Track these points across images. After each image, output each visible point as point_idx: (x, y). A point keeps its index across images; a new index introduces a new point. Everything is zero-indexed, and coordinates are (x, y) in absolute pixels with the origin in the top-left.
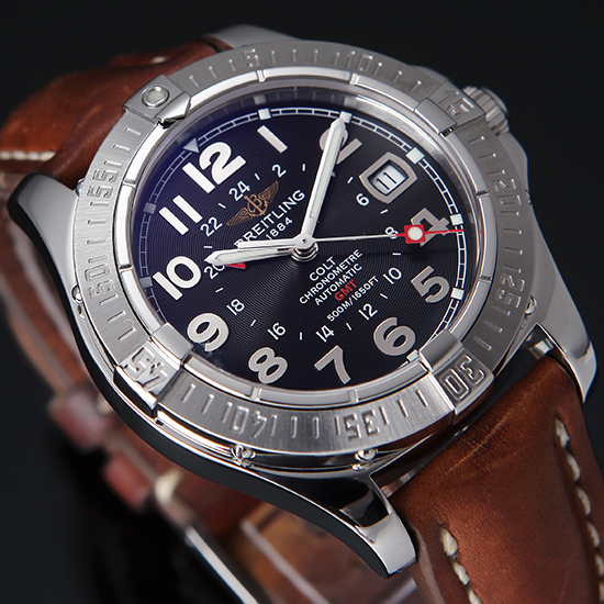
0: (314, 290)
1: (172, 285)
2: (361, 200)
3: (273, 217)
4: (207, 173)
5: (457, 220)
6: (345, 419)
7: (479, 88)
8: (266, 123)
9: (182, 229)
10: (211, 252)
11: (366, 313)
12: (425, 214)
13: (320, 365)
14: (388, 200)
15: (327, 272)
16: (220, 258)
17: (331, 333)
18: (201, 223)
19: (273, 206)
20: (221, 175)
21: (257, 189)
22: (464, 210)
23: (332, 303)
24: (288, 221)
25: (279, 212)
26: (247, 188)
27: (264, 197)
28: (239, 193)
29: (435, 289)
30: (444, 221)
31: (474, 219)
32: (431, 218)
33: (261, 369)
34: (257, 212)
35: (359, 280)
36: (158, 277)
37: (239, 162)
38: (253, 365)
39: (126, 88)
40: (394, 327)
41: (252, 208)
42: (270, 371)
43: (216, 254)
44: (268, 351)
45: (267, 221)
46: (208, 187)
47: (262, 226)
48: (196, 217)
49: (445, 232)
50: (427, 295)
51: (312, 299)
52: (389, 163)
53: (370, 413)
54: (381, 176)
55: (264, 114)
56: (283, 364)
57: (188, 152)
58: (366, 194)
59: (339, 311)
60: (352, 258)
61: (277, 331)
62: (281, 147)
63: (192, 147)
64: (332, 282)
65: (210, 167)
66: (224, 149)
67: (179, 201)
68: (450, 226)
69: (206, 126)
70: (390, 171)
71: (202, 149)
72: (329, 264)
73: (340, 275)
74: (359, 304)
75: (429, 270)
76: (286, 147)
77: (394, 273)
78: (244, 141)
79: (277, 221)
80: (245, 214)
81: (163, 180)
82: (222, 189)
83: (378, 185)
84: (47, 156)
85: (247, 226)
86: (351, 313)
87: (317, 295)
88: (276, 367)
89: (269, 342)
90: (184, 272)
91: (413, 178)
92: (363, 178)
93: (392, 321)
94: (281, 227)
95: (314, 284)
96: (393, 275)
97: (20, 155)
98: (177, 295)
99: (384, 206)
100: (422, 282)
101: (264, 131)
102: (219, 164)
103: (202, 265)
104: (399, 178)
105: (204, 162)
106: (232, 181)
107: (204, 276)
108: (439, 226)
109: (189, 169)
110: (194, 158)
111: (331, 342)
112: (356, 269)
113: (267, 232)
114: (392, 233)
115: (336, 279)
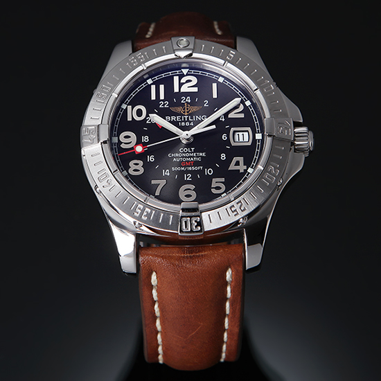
0: (177, 155)
1: (132, 114)
2: (224, 137)
3: (188, 118)
4: (181, 85)
5: (251, 170)
8: (218, 84)
9: (153, 97)
11: (187, 177)
12: (241, 159)
13: (153, 182)
14: (233, 144)
15: (188, 152)
16: (156, 118)
17: (168, 174)
18: (162, 100)
19: (192, 115)
20: (185, 89)
21: (192, 104)
23: (178, 164)
24: (192, 124)
26: (189, 101)
27: (192, 109)
28: (185, 100)
29: (218, 188)
30: (245, 167)
32: (242, 163)
33: (133, 167)
34: (184, 112)
35: (196, 164)
36: (130, 107)
37: (195, 89)
38: (131, 163)
40: (191, 190)
41: (184, 109)
42: (135, 170)
43: (155, 115)
44: (141, 163)
45: (184, 118)
46: (176, 90)
47: (181, 118)
48: (162, 97)
49: (242, 171)
50: (213, 188)
51: (174, 157)
52: (247, 131)
54: (241, 134)
55: (221, 80)
56: (142, 171)
57: (182, 72)
58: (228, 136)
59: (178, 169)
60: (201, 154)
61: (151, 159)
62: (215, 96)
63: (185, 72)
64: (186, 157)
65: (184, 83)
66: (195, 80)
67: (162, 87)
68: (246, 171)
71: (187, 75)
72: (191, 150)
73: (191, 157)
74: (188, 172)
75: (223, 180)
77: (210, 172)
79: (188, 121)
80: (180, 109)
81: (164, 76)
82: (180, 94)
83: (236, 137)
85: (176, 114)
86: (181, 173)
87: (176, 158)
88: (138, 171)
90: (139, 113)
91: (250, 143)
92: (232, 129)
93: (193, 187)
94: (187, 124)
95: (179, 152)
98: (129, 119)
99: (230, 145)
100: (216, 182)
101: (215, 85)
103: (147, 116)
104: (246, 139)
105: (183, 80)
106: (186, 94)
107: (145, 120)
108: (242, 168)
109: (176, 79)
110: (181, 76)
111: (165, 178)
112: (199, 159)
113: (181, 122)
114: (223, 156)
115: (188, 157)
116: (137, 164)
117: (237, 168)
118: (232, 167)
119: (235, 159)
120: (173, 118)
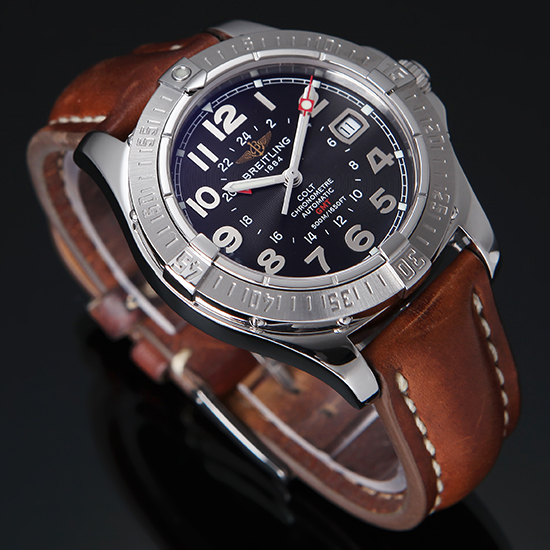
0: (301, 207)
1: (200, 207)
2: (331, 143)
3: (269, 157)
4: (220, 127)
5: (399, 154)
6: (329, 297)
7: (409, 61)
8: (260, 90)
9: (205, 167)
10: (226, 183)
11: (339, 222)
12: (376, 151)
13: (308, 260)
14: (350, 142)
15: (310, 194)
16: (233, 187)
17: (315, 237)
18: (218, 162)
19: (269, 149)
20: (230, 128)
21: (256, 137)
22: (404, 148)
23: (314, 216)
24: (280, 159)
25: (273, 153)
26: (249, 137)
27: (262, 143)
28: (244, 140)
29: (386, 204)
30: (390, 156)
31: (411, 154)
32: (381, 154)
33: (267, 264)
34: (258, 153)
35: (332, 199)
36: (190, 201)
37: (243, 118)
38: (260, 261)
39: (156, 68)
40: (359, 232)
41: (254, 150)
42: (273, 266)
43: (230, 184)
44: (270, 251)
45: (265, 160)
46: (221, 137)
47: (261, 164)
48: (214, 159)
49: (391, 163)
50: (381, 209)
51: (300, 214)
52: (349, 116)
53: (347, 292)
54: (343, 125)
55: (258, 84)
56: (282, 260)
57: (205, 112)
58: (334, 138)
59: (319, 222)
60: (326, 184)
61: (277, 237)
62: (271, 107)
63: (208, 108)
64: (314, 201)
65: (222, 123)
66: (231, 110)
67: (201, 147)
68: (395, 159)
69: (217, 94)
70: (350, 121)
71: (215, 110)
72: (310, 189)
73: (319, 196)
74: (333, 216)
75: (381, 190)
76: (275, 107)
77: (358, 194)
78: (244, 103)
79: (272, 160)
80: (249, 155)
81: (190, 133)
82: (231, 138)
83: (342, 131)
84: (100, 119)
85: (251, 163)
86: (328, 223)
87: (303, 211)
88: (277, 262)
89: (271, 245)
90: (208, 198)
91: (367, 125)
92: (331, 127)
93: (358, 227)
94: (275, 163)
95: (301, 203)
96: (356, 195)
97: (76, 120)
98: (204, 214)
99: (347, 146)
100: (377, 199)
101: (259, 96)
102: (228, 120)
103: (221, 192)
104: (357, 126)
105: (218, 119)
106: (238, 132)
107: (223, 200)
108: (387, 160)
109: (207, 124)
110: (210, 117)
111: (315, 244)
112: (330, 191)
113: (266, 167)
114: (353, 165)
115: (316, 199)
116: (268, 257)
117: (381, 165)
118: (376, 168)
119: (370, 157)
120: (252, 170)
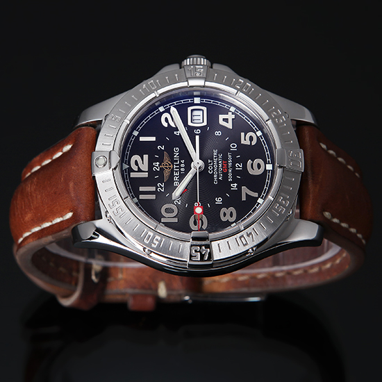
0: (215, 176)
1: (171, 218)
2: (197, 132)
3: (176, 165)
4: (140, 170)
5: (233, 109)
8: (139, 135)
9: (153, 197)
10: (171, 195)
11: (239, 167)
12: (221, 117)
13: (244, 198)
14: (205, 123)
15: (213, 166)
16: (177, 193)
17: (236, 185)
18: (156, 189)
19: (173, 161)
20: (145, 167)
21: (161, 160)
23: (225, 175)
24: (183, 161)
25: (176, 161)
26: (158, 163)
27: (167, 161)
28: (157, 168)
29: (251, 138)
30: (230, 113)
32: (225, 116)
33: (228, 218)
34: (170, 168)
35: (225, 159)
36: (163, 220)
37: (146, 157)
38: (224, 219)
40: (252, 164)
41: (166, 168)
42: (231, 215)
43: (173, 194)
44: (224, 210)
45: (176, 168)
46: (146, 175)
47: (176, 171)
48: (153, 189)
49: (233, 116)
50: (251, 143)
51: (218, 179)
52: (192, 111)
54: (194, 118)
55: (136, 133)
56: (232, 209)
57: (126, 170)
58: (196, 128)
59: (230, 175)
60: (215, 154)
61: (219, 201)
62: (153, 139)
63: (125, 167)
64: (218, 168)
65: (139, 168)
66: (136, 157)
67: (142, 189)
68: (233, 113)
70: (195, 113)
71: (129, 164)
72: (210, 163)
73: (218, 163)
74: (233, 166)
75: (243, 134)
76: (155, 137)
78: (140, 149)
79: (179, 165)
80: (167, 173)
81: (132, 186)
82: (150, 171)
83: (195, 121)
85: (172, 176)
86: (235, 172)
87: (218, 177)
88: (231, 212)
89: (220, 207)
90: (168, 211)
91: (205, 109)
92: (190, 124)
93: (250, 162)
94: (182, 165)
95: (213, 174)
96: (234, 147)
98: (176, 220)
99: (206, 126)
100: (245, 140)
101: (142, 139)
102: (141, 163)
103: (172, 202)
104: (200, 113)
105: (135, 168)
106: (151, 166)
107: (177, 205)
108: (230, 117)
109: (133, 175)
110: (131, 170)
111: (239, 187)
112: (220, 156)
113: (180, 171)
114: (218, 133)
115: (218, 166)
116: (225, 214)
117: (230, 121)
118: (229, 125)
119: (221, 122)
120: (176, 179)
